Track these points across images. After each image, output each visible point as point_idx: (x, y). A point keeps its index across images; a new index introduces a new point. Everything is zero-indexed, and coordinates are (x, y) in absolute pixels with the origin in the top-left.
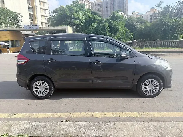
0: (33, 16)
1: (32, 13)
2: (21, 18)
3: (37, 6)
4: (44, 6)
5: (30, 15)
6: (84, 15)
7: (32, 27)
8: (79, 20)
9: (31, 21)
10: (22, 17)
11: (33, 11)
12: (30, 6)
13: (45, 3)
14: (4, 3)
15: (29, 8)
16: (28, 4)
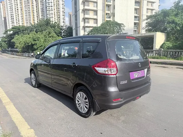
0: (138, 25)
1: (138, 22)
2: (123, 28)
3: (143, 14)
5: (135, 24)
8: (175, 23)
9: (136, 29)
10: (125, 27)
11: (139, 20)
12: (136, 15)
13: (153, 10)
14: (114, 17)
15: (135, 17)
16: (135, 13)
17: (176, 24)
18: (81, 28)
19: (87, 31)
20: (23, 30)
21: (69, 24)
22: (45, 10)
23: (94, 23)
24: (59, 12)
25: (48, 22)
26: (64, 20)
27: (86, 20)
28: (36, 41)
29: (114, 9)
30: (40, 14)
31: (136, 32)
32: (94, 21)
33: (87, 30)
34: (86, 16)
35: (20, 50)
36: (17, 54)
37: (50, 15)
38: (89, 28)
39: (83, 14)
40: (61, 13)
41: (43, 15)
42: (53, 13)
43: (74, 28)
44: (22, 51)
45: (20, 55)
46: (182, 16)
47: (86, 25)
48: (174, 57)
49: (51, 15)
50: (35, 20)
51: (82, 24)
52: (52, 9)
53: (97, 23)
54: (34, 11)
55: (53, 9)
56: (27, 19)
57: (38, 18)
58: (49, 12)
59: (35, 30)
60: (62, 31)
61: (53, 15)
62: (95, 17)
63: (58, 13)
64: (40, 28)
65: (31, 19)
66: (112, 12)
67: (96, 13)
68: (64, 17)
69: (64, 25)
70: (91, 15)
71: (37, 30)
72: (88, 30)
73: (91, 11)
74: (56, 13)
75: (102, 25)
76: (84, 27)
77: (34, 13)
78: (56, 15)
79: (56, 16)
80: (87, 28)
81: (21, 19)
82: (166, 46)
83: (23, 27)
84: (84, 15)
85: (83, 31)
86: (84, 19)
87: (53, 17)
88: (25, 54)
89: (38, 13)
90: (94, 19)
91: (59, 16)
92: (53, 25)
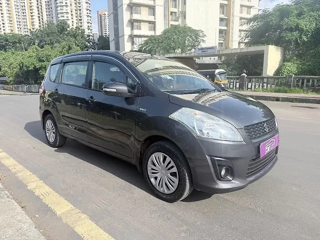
0: (225, 33)
1: (225, 28)
2: (203, 38)
3: (235, 15)
4: (247, 13)
5: (221, 32)
6: (316, 18)
7: (206, 50)
8: (299, 30)
9: (222, 42)
10: (204, 36)
11: (227, 25)
12: (223, 16)
13: (250, 7)
14: (185, 18)
15: (221, 20)
16: (220, 13)
17: (301, 31)
18: (126, 38)
19: (138, 44)
20: (14, 43)
21: (98, 33)
22: (53, 6)
23: (150, 29)
24: (80, 10)
25: (63, 27)
26: (89, 25)
27: (135, 24)
28: (44, 61)
29: (185, 4)
30: (45, 14)
31: (222, 46)
32: (150, 25)
33: (137, 41)
34: (135, 17)
35: (11, 79)
36: (6, 86)
37: (62, 15)
38: (140, 39)
39: (129, 13)
40: (84, 12)
41: (49, 15)
42: (69, 11)
43: (112, 38)
44: (14, 81)
45: (12, 89)
46: (310, 17)
47: (136, 32)
48: (315, 89)
49: (65, 15)
50: (35, 23)
51: (127, 31)
52: (66, 3)
53: (154, 30)
54: (33, 8)
55: (69, 4)
56: (20, 22)
57: (41, 20)
58: (61, 9)
59: (37, 42)
60: (89, 45)
61: (69, 15)
62: (151, 18)
63: (79, 12)
64: (47, 39)
65: (28, 21)
66: (180, 10)
67: (152, 11)
68: (89, 18)
69: (91, 34)
70: (144, 15)
71: (41, 41)
72: (139, 41)
73: (144, 8)
74: (74, 12)
75: (165, 32)
76: (132, 37)
77: (33, 11)
78: (74, 14)
79: (74, 18)
80: (137, 39)
81: (9, 21)
82: (286, 70)
83: (14, 36)
84: (131, 14)
85: (130, 44)
86: (132, 23)
87: (70, 18)
88: (22, 87)
89: (40, 10)
90: (150, 22)
91: (81, 17)
92: (73, 32)
